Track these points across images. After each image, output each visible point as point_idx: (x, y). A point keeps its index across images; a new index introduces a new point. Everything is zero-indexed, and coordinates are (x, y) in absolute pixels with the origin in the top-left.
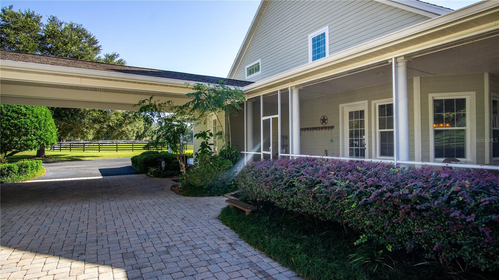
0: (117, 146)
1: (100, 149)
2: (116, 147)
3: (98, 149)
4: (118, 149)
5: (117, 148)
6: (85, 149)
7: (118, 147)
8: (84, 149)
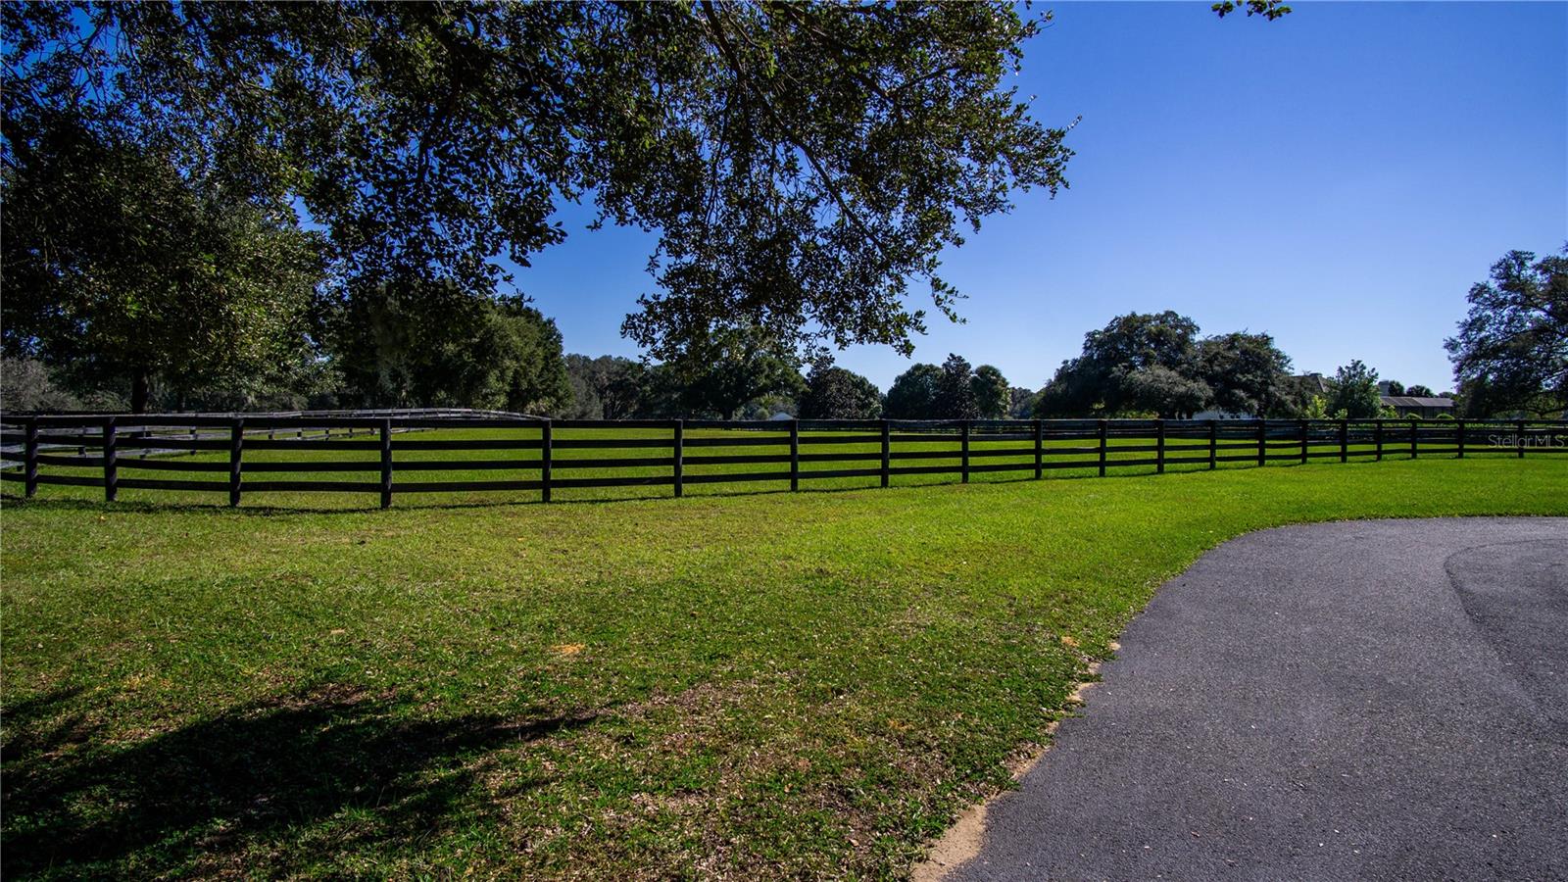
0: (545, 444)
1: (397, 477)
2: (537, 454)
3: (376, 477)
4: (556, 474)
5: (545, 464)
6: (246, 477)
7: (556, 454)
8: (235, 478)
